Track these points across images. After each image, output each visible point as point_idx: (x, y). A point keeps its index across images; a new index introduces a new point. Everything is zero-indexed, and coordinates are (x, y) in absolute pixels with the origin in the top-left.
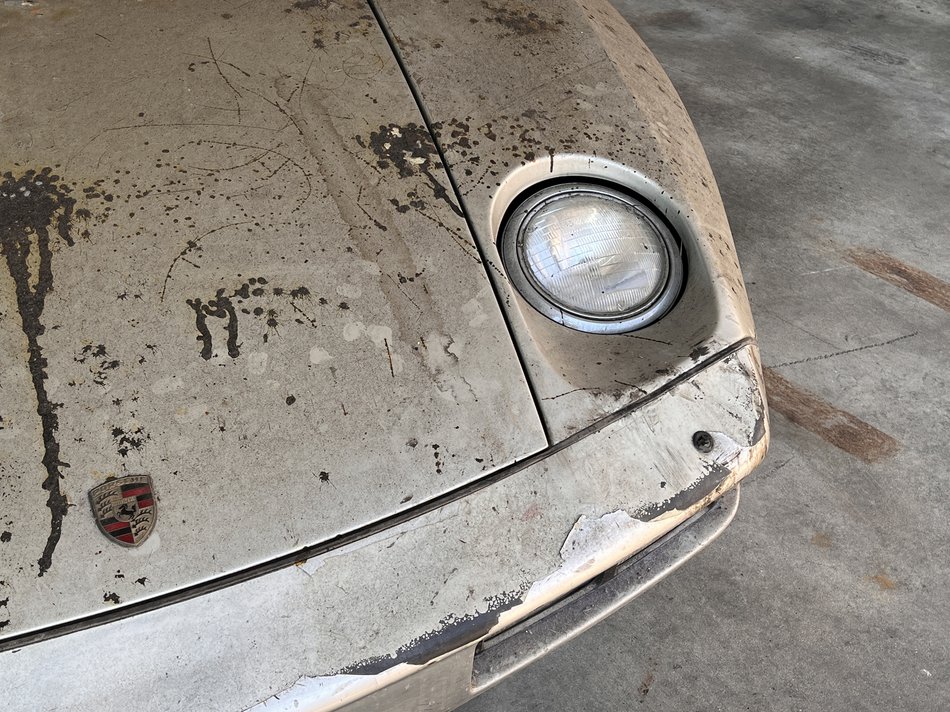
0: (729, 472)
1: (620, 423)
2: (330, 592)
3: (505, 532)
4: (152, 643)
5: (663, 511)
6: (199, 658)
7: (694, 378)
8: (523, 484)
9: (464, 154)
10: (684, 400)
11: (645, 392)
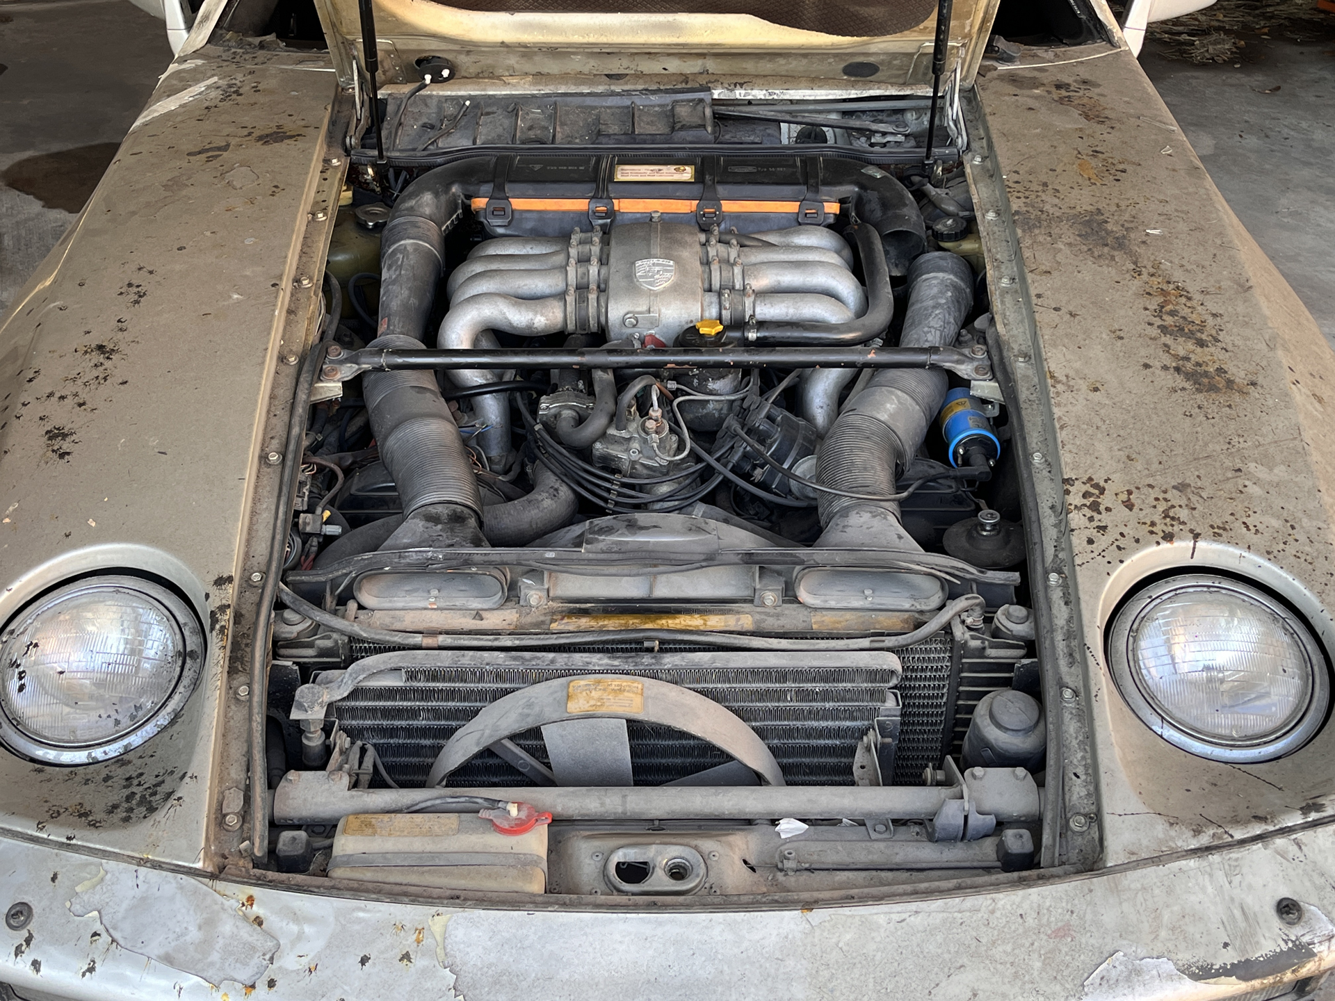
0: (1314, 955)
1: (1192, 863)
2: (828, 950)
3: (1027, 944)
4: (649, 944)
5: (1218, 974)
7: (1298, 835)
8: (1061, 899)
9: (1091, 519)
10: (1278, 857)
11: (1232, 836)
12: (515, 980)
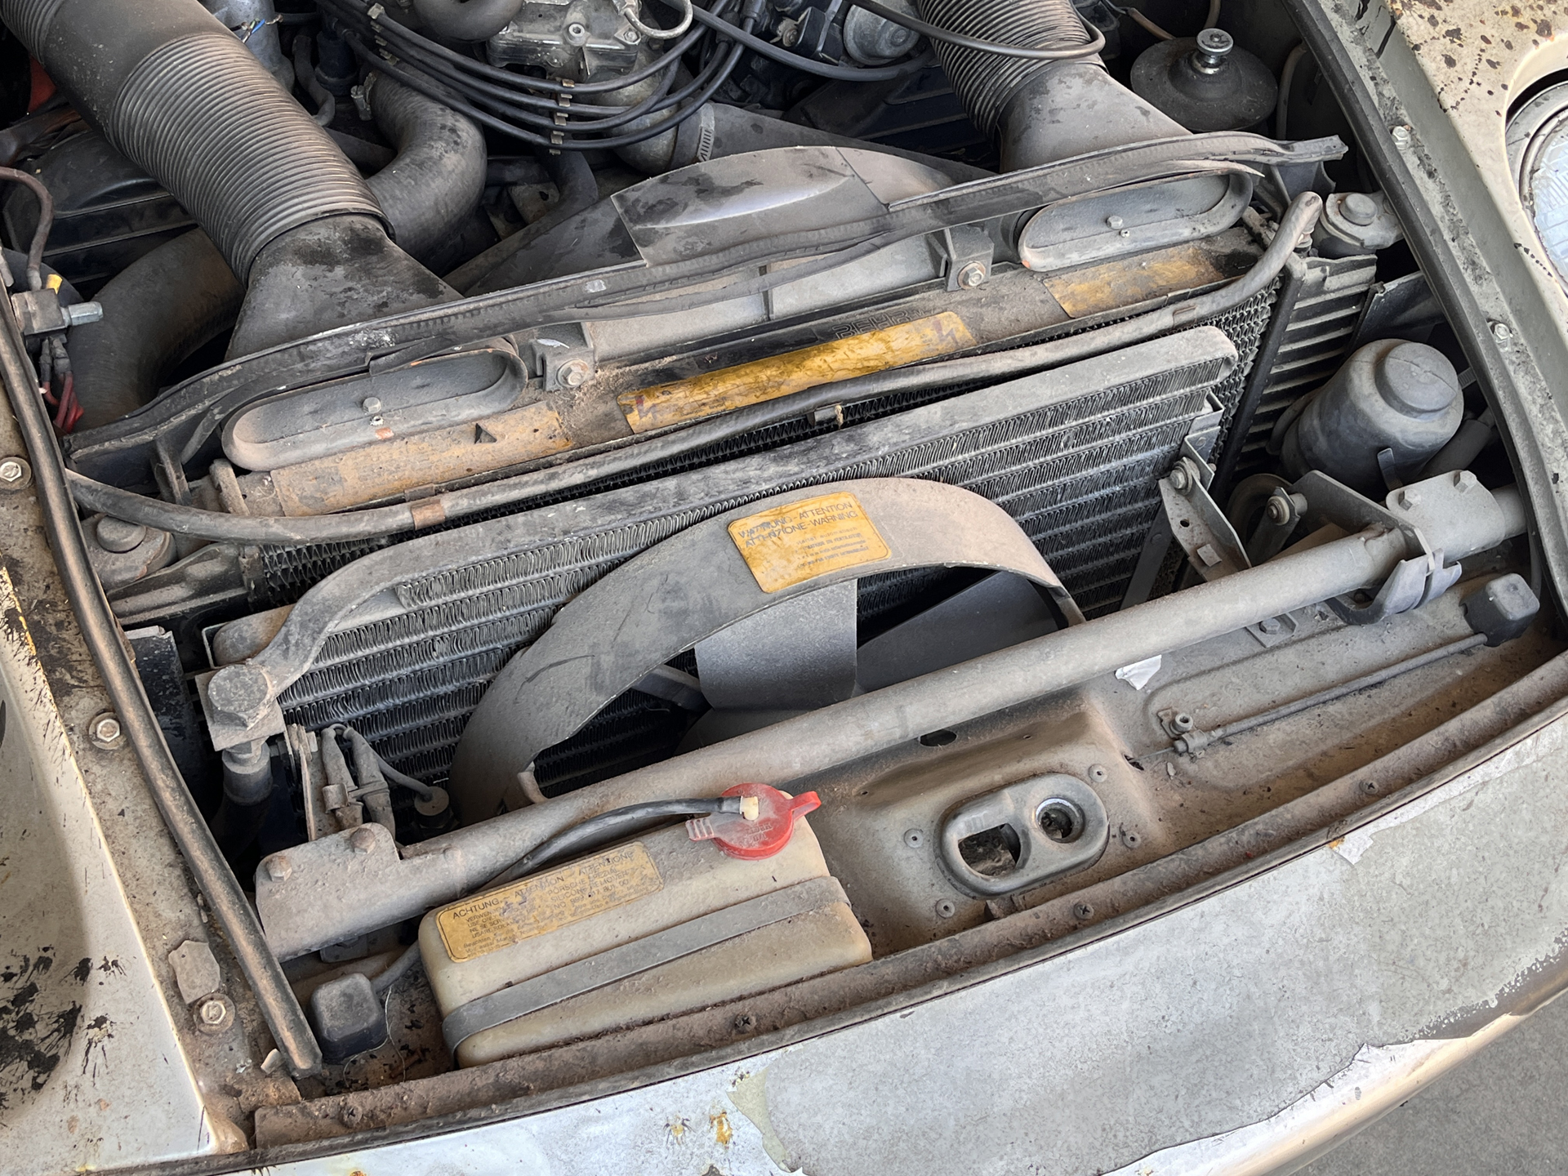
2: (1384, 894)
4: (1119, 993)
6: (1198, 1019)
9: (1433, 21)
12: (922, 1143)
